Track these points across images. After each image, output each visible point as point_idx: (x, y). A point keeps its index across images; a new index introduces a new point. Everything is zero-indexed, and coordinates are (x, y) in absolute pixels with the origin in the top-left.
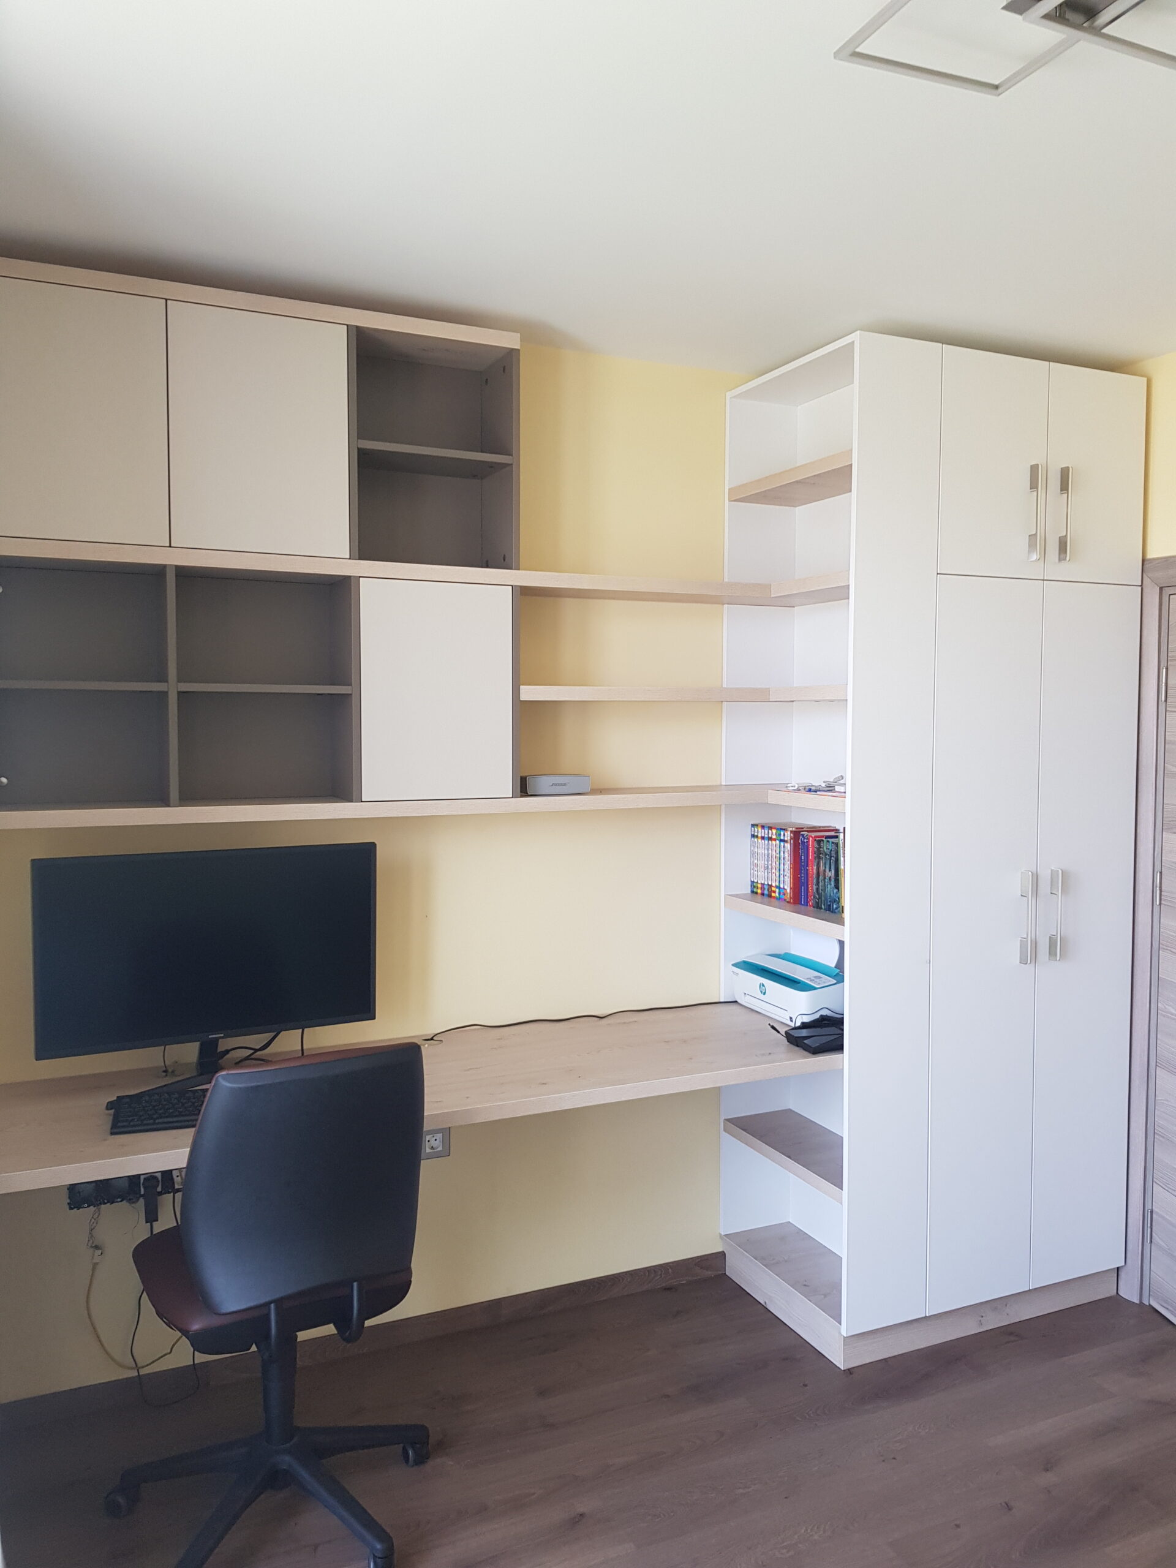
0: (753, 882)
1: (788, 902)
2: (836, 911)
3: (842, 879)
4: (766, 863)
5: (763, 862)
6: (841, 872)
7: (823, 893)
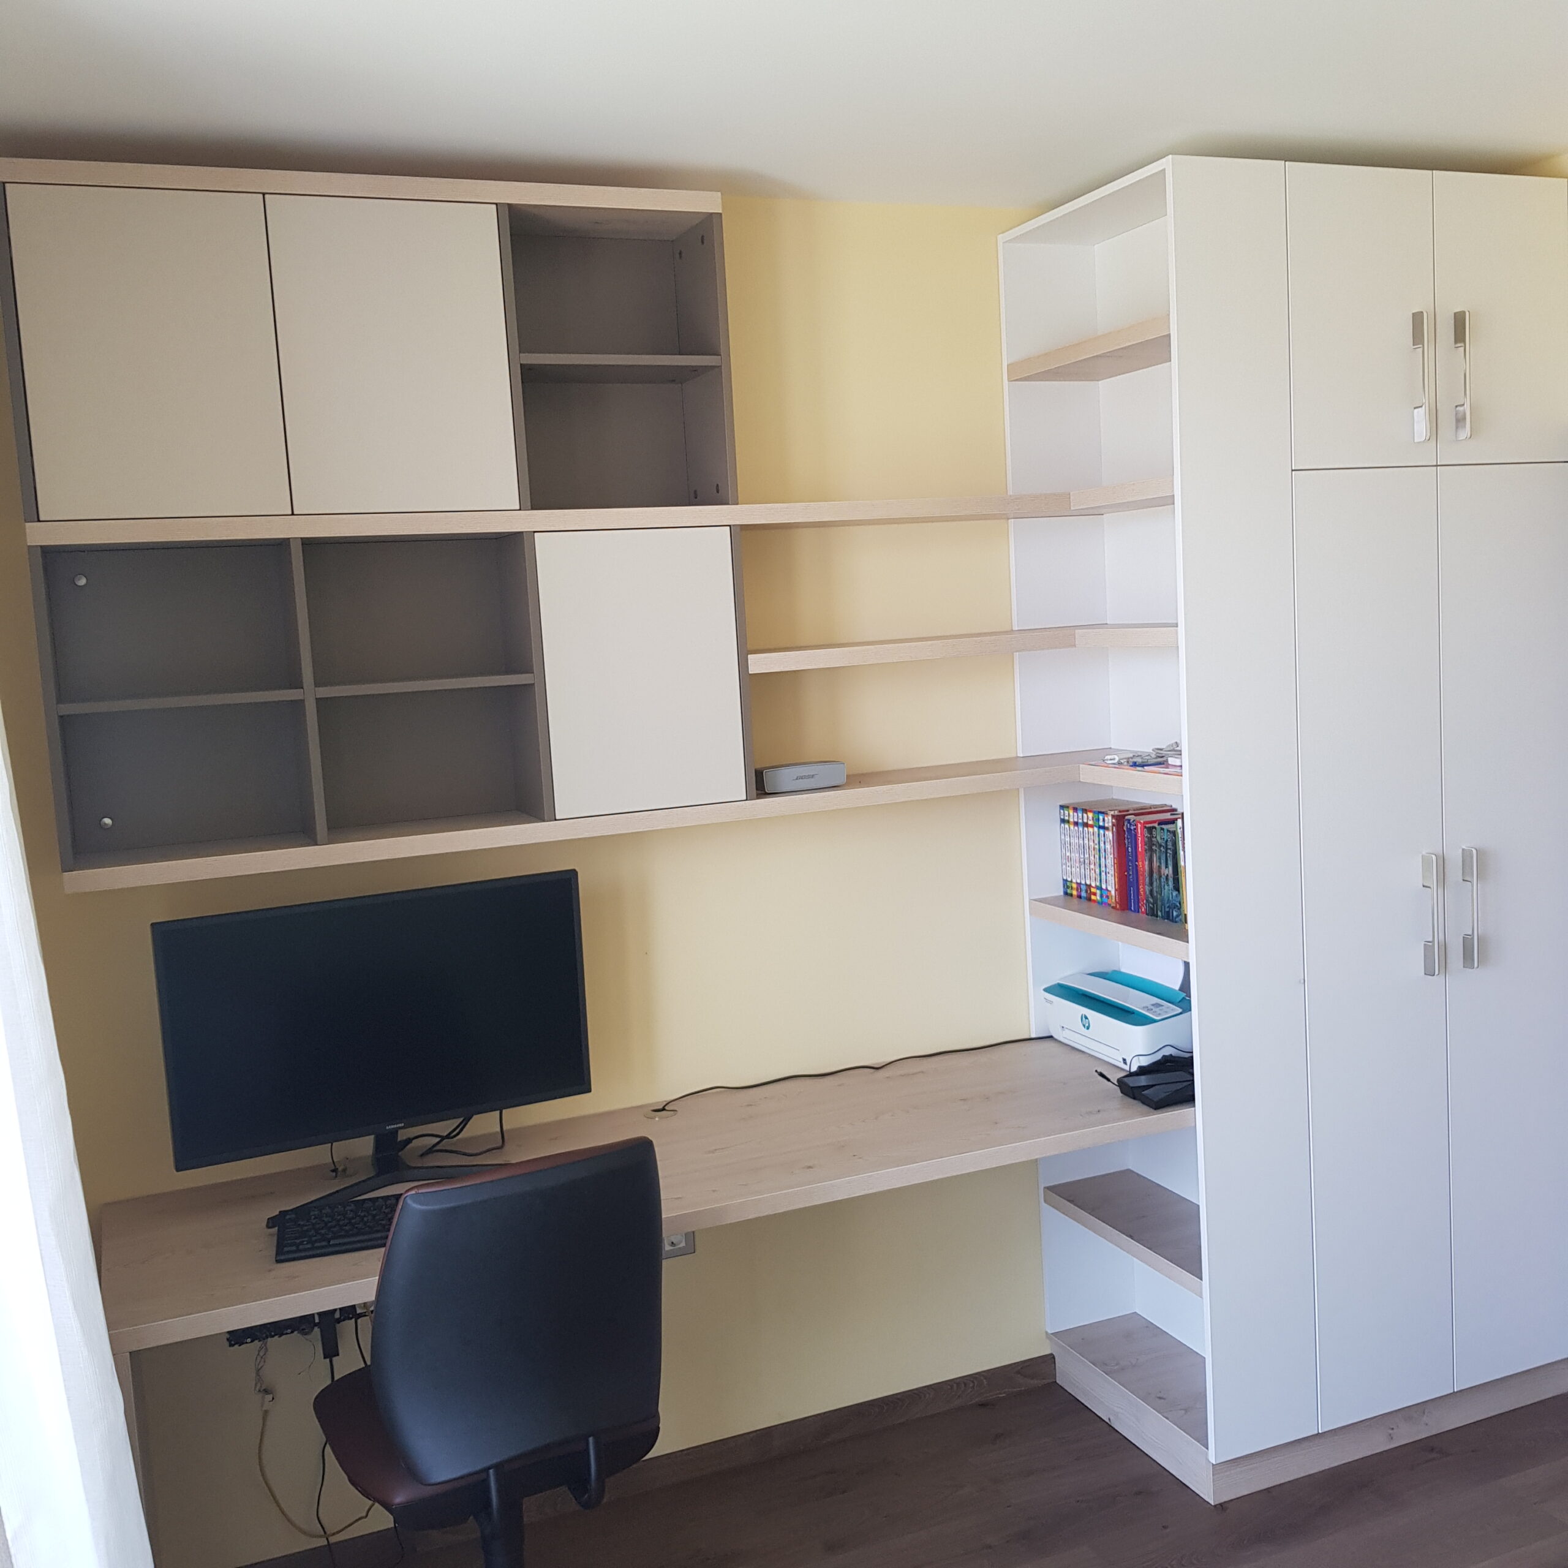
0: (1065, 881)
1: (1113, 907)
2: (1177, 919)
3: (1183, 878)
4: (1082, 856)
5: (1077, 855)
6: (1181, 869)
7: (1159, 896)
